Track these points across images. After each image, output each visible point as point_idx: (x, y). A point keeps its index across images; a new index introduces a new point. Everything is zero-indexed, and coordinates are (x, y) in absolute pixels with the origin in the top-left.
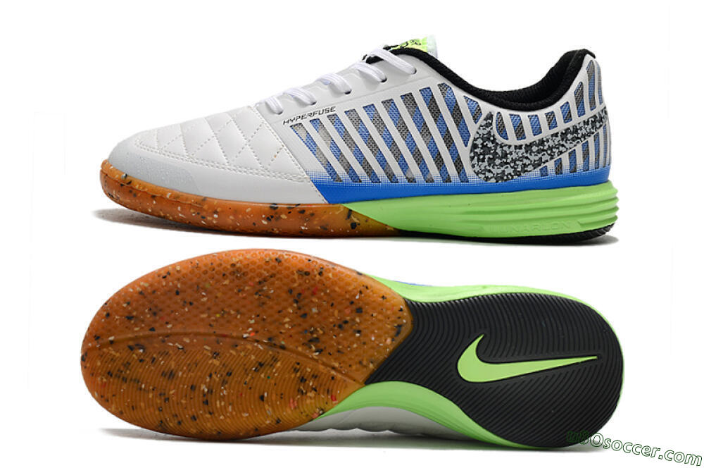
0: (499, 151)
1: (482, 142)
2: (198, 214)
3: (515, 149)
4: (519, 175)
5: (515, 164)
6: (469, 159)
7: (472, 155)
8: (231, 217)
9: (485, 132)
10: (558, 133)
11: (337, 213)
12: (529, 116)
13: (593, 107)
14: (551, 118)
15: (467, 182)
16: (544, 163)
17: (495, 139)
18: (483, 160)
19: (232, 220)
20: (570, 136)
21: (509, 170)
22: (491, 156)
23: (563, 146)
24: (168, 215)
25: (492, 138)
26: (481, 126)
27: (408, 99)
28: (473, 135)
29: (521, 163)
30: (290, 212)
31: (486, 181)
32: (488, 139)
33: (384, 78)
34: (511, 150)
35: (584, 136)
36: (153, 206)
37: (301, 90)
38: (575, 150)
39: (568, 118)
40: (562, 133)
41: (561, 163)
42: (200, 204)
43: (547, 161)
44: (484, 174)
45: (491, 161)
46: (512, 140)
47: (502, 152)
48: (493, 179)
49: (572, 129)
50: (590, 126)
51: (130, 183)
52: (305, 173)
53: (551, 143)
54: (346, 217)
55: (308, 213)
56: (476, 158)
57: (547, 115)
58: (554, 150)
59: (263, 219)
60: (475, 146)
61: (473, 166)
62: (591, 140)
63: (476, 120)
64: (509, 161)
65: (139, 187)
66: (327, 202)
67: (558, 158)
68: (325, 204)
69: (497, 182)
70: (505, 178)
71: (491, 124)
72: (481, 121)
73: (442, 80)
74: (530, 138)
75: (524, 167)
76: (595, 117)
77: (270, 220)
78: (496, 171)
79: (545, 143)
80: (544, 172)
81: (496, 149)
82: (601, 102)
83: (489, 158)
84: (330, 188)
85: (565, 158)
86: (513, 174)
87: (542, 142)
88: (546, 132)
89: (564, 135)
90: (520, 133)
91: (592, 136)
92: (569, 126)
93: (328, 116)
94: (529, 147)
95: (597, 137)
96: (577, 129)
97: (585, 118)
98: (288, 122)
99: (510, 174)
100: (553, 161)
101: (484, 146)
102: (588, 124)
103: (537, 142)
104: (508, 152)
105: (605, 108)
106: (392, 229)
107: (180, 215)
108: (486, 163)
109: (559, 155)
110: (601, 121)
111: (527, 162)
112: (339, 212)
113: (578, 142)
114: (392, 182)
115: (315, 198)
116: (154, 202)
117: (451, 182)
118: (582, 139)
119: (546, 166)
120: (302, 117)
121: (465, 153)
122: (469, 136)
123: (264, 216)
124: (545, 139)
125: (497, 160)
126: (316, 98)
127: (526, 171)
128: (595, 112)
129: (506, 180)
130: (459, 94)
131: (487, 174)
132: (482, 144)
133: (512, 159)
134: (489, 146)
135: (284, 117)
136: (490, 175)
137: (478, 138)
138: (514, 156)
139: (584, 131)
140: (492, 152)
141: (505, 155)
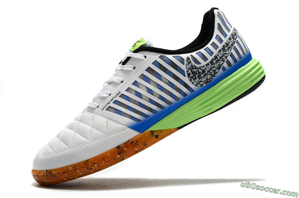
0: (200, 71)
1: (191, 71)
2: (88, 168)
3: (207, 66)
4: (214, 76)
5: (210, 72)
6: (189, 81)
7: (190, 79)
8: (103, 162)
9: (190, 66)
10: (220, 50)
11: (147, 135)
12: (204, 49)
13: (229, 30)
14: (214, 45)
15: (194, 91)
16: (222, 65)
17: (195, 67)
18: (196, 78)
19: (104, 163)
20: (226, 48)
21: (209, 76)
22: (198, 75)
23: (226, 54)
24: (75, 177)
25: (194, 67)
26: (187, 64)
27: (149, 70)
28: (185, 70)
29: (212, 71)
30: (127, 146)
31: (202, 86)
32: (193, 68)
33: (133, 67)
34: (205, 67)
35: (232, 45)
36: (66, 177)
37: (102, 92)
38: (231, 53)
39: (221, 41)
40: (222, 49)
41: (229, 62)
42: (86, 164)
43: (223, 64)
44: (199, 84)
45: (199, 77)
46: (203, 63)
47: (202, 71)
48: (205, 84)
49: (225, 45)
50: (232, 39)
51: (50, 172)
52: (124, 126)
53: (220, 55)
54: (151, 135)
55: (134, 142)
56: (192, 79)
57: (211, 44)
58: (223, 58)
59: (117, 155)
60: (189, 74)
61: (193, 83)
62: (236, 45)
63: (183, 63)
64: (206, 73)
65: (55, 172)
66: (140, 133)
67: (227, 59)
68: (140, 134)
69: (207, 84)
70: (209, 81)
71: (190, 61)
72: (185, 62)
73: (159, 55)
74: (210, 58)
75: (215, 72)
76: (232, 34)
77: (120, 154)
78: (203, 80)
79: (218, 57)
80: (224, 69)
81: (198, 71)
82: (231, 27)
83: (198, 76)
84: (139, 126)
85: (229, 58)
86: (211, 77)
87: (216, 57)
88: (215, 52)
89: (223, 49)
90: (205, 58)
91: (236, 43)
92: (223, 44)
93: (120, 96)
94: (212, 62)
95: (238, 42)
96: (228, 44)
97: (228, 37)
98: (104, 109)
99: (210, 78)
100: (225, 62)
101: (193, 72)
102: (231, 39)
103: (214, 58)
104: (204, 69)
105: (234, 28)
106: (174, 129)
107: (80, 174)
108: (198, 79)
109: (226, 59)
110: (235, 34)
111: (215, 69)
112: (147, 134)
113: (231, 49)
114: (162, 109)
115: (134, 134)
116: (66, 175)
117: (187, 95)
118: (232, 47)
119: (223, 66)
120: (109, 103)
121: (186, 80)
122: (184, 71)
123: (117, 154)
124: (216, 55)
125: (201, 75)
126: (110, 93)
127: (216, 73)
128: (231, 32)
129: (210, 81)
130: (170, 57)
131: (201, 83)
132: (191, 72)
133: (207, 71)
134: (195, 71)
135: (101, 107)
136: (202, 83)
137: (188, 70)
138: (208, 69)
139: (231, 43)
140: (197, 73)
141: (204, 71)
